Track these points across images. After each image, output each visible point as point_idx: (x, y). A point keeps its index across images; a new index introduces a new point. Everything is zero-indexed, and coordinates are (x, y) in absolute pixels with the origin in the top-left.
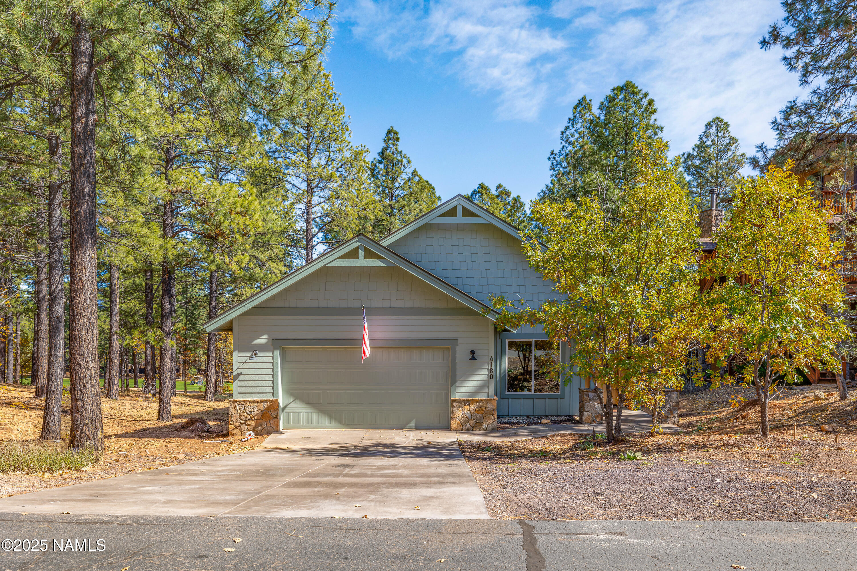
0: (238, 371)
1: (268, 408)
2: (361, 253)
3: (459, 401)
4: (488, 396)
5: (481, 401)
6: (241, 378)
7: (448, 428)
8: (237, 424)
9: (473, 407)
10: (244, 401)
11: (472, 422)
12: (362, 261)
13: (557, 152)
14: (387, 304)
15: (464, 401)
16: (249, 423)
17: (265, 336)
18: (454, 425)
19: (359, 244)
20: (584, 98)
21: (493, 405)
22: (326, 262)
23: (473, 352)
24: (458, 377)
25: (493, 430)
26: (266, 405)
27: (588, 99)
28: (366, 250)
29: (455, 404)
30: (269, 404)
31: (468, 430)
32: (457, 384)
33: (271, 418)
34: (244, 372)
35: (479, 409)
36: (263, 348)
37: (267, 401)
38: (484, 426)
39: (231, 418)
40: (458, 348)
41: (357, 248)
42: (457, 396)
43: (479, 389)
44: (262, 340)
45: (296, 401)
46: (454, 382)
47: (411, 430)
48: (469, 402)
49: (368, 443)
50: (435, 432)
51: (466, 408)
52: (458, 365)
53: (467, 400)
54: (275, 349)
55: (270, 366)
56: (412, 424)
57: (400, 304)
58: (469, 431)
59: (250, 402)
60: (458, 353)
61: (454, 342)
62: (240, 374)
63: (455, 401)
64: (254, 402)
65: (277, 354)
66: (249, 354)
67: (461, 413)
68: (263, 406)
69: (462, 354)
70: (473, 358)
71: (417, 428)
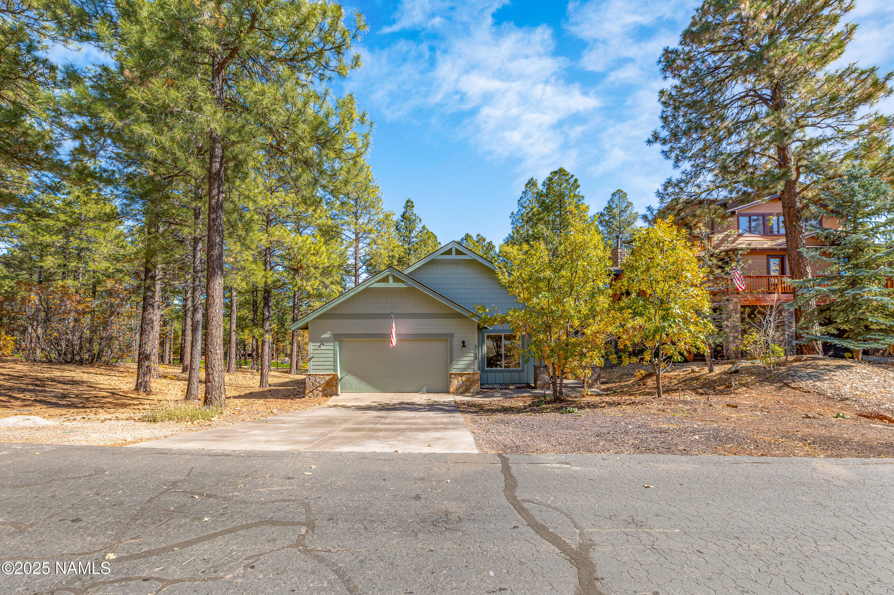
0: (312, 355)
1: (331, 379)
2: (391, 279)
3: (455, 374)
4: (474, 371)
5: (470, 374)
6: (314, 359)
7: (448, 392)
8: (311, 390)
9: (464, 378)
10: (316, 375)
11: (464, 388)
12: (391, 284)
13: (515, 213)
14: (407, 312)
15: (458, 374)
16: (319, 389)
17: (329, 333)
18: (452, 390)
19: (389, 273)
20: (532, 179)
21: (477, 377)
22: (368, 284)
23: (463, 342)
24: (454, 358)
25: (478, 393)
26: (329, 377)
27: (534, 179)
28: (394, 277)
29: (452, 376)
31: (461, 393)
32: (453, 363)
33: (333, 386)
34: (315, 356)
35: (468, 380)
36: (327, 340)
37: (330, 375)
38: (472, 390)
39: (307, 386)
40: (454, 339)
41: (388, 276)
42: (454, 371)
43: (469, 366)
44: (327, 335)
45: (349, 375)
46: (451, 361)
47: (424, 392)
48: (461, 375)
49: (395, 402)
50: (440, 394)
51: (460, 379)
52: (454, 351)
54: (335, 341)
55: (332, 351)
56: (425, 389)
57: (416, 311)
58: (462, 394)
59: (319, 375)
60: (454, 343)
61: (451, 335)
62: (313, 357)
63: (452, 374)
64: (322, 375)
65: (337, 343)
66: (319, 344)
68: (328, 378)
69: (457, 343)
70: (464, 346)
71: (428, 392)
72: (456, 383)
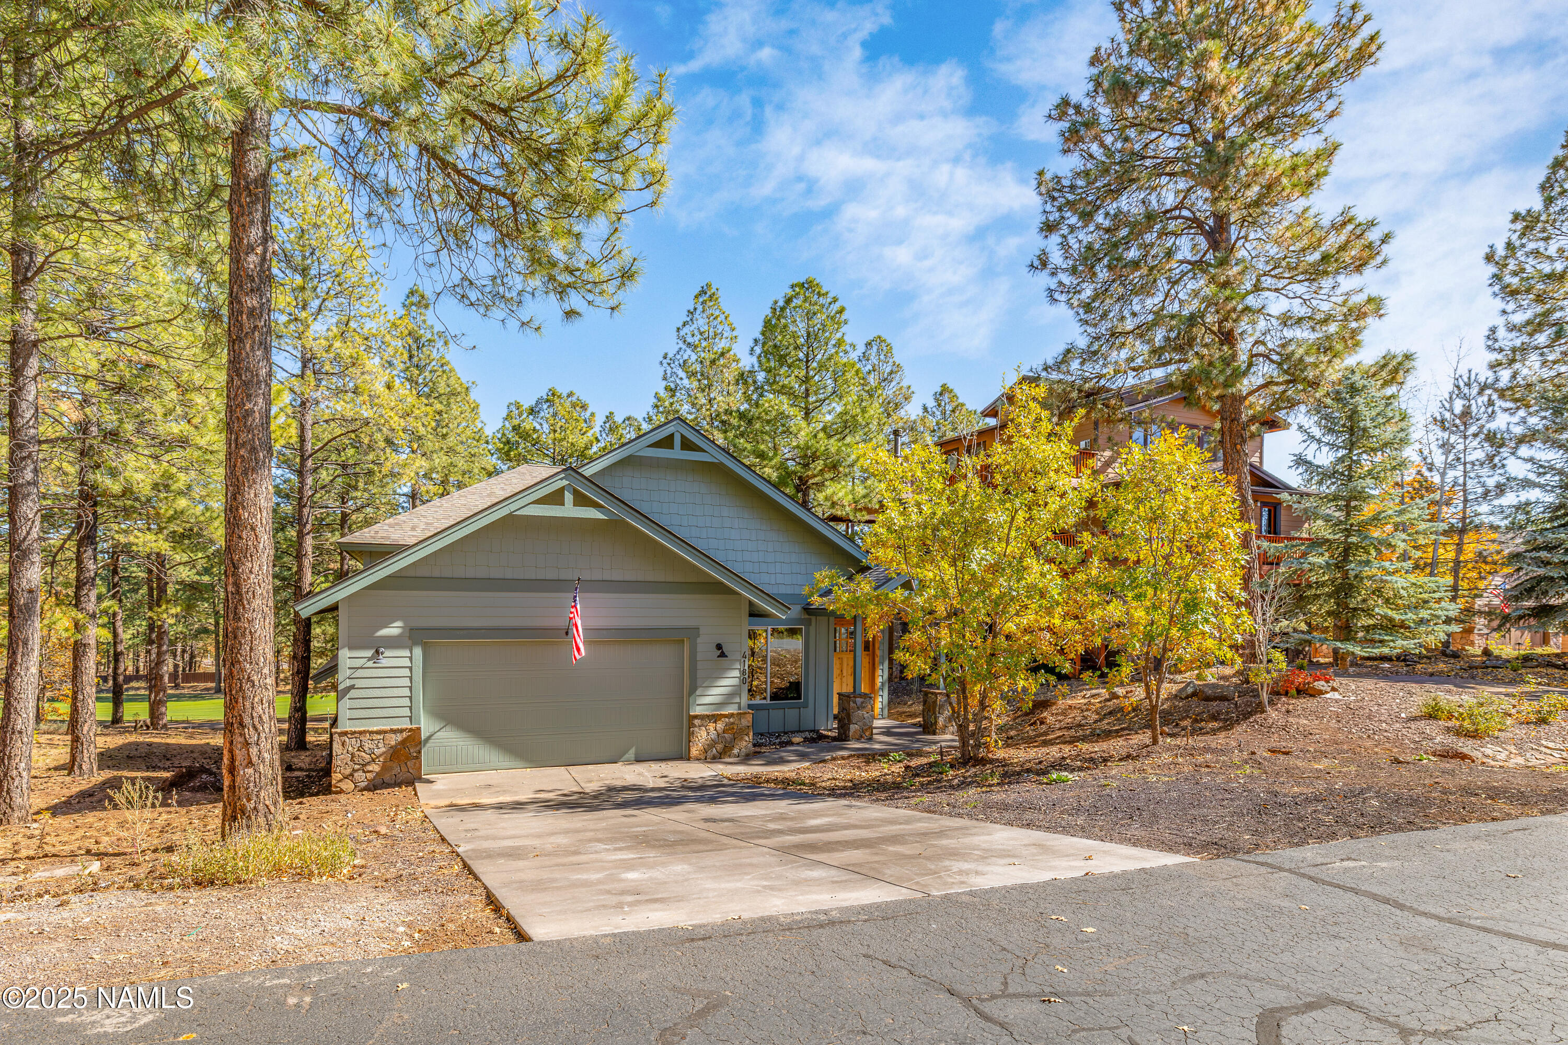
0: (348, 683)
1: (403, 742)
2: (568, 497)
3: (702, 717)
4: (740, 708)
5: (732, 715)
6: (353, 693)
7: (684, 757)
8: (348, 771)
9: (720, 726)
10: (361, 733)
11: (720, 747)
12: (569, 510)
14: (597, 576)
15: (708, 716)
16: (370, 768)
17: (399, 624)
18: (694, 752)
19: (565, 482)
20: (709, 286)
21: (747, 721)
22: (513, 507)
23: (719, 647)
24: (699, 682)
25: (756, 755)
26: (399, 737)
28: (576, 493)
29: (697, 722)
30: (405, 735)
31: (714, 758)
32: (698, 693)
33: (409, 757)
34: (358, 683)
35: (728, 728)
36: (393, 643)
37: (401, 731)
38: (736, 751)
39: (336, 762)
40: (699, 640)
41: (561, 491)
42: (698, 711)
43: (728, 699)
44: (394, 630)
45: (448, 728)
46: (693, 690)
47: (629, 762)
48: (715, 718)
50: (670, 764)
51: (711, 726)
52: (700, 665)
53: (713, 716)
54: (415, 643)
55: (407, 672)
56: (631, 754)
57: (617, 575)
58: (716, 759)
59: (371, 733)
60: (700, 648)
61: (693, 632)
62: (352, 687)
63: (696, 717)
64: (379, 732)
65: (418, 652)
66: (369, 653)
67: (704, 734)
68: (393, 740)
69: (705, 647)
70: (723, 655)
71: (638, 760)
72: (703, 736)
